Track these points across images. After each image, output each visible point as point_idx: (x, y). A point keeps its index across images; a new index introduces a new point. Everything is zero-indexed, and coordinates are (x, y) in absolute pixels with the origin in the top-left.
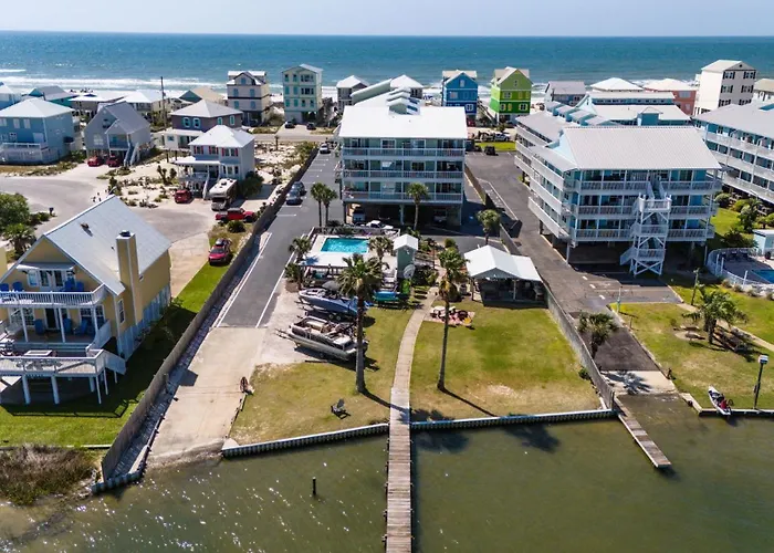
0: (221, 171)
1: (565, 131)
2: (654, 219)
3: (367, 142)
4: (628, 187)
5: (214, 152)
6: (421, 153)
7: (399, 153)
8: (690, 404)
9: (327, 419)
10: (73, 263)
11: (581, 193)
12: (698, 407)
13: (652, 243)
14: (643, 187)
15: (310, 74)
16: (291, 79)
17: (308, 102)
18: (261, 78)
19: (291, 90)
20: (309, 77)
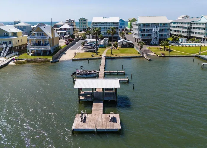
0: (66, 34)
1: (139, 17)
2: (156, 32)
3: (98, 23)
4: (151, 27)
6: (110, 25)
7: (105, 25)
8: (158, 56)
9: (90, 56)
10: (43, 32)
11: (142, 28)
12: (159, 56)
13: (156, 38)
14: (154, 27)
15: (85, 19)
16: (81, 21)
17: (85, 26)
18: (74, 21)
19: (81, 23)
20: (85, 20)
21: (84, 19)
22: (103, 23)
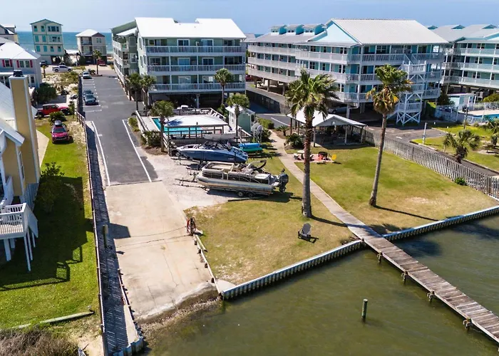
3: (164, 41)
5: (8, 65)
6: (211, 50)
7: (194, 51)
9: (300, 245)
11: (361, 63)
15: (56, 25)
16: (39, 28)
17: (56, 48)
18: (12, 29)
19: (40, 38)
20: (55, 28)
21: (51, 25)
22: (186, 43)
